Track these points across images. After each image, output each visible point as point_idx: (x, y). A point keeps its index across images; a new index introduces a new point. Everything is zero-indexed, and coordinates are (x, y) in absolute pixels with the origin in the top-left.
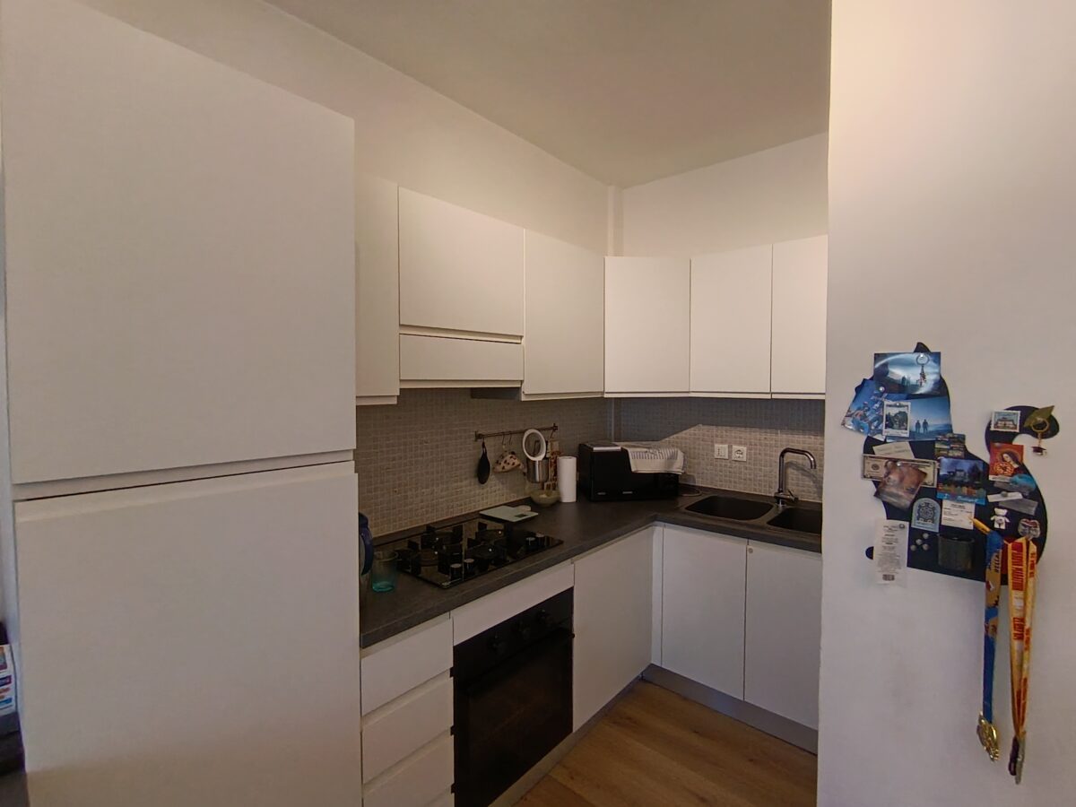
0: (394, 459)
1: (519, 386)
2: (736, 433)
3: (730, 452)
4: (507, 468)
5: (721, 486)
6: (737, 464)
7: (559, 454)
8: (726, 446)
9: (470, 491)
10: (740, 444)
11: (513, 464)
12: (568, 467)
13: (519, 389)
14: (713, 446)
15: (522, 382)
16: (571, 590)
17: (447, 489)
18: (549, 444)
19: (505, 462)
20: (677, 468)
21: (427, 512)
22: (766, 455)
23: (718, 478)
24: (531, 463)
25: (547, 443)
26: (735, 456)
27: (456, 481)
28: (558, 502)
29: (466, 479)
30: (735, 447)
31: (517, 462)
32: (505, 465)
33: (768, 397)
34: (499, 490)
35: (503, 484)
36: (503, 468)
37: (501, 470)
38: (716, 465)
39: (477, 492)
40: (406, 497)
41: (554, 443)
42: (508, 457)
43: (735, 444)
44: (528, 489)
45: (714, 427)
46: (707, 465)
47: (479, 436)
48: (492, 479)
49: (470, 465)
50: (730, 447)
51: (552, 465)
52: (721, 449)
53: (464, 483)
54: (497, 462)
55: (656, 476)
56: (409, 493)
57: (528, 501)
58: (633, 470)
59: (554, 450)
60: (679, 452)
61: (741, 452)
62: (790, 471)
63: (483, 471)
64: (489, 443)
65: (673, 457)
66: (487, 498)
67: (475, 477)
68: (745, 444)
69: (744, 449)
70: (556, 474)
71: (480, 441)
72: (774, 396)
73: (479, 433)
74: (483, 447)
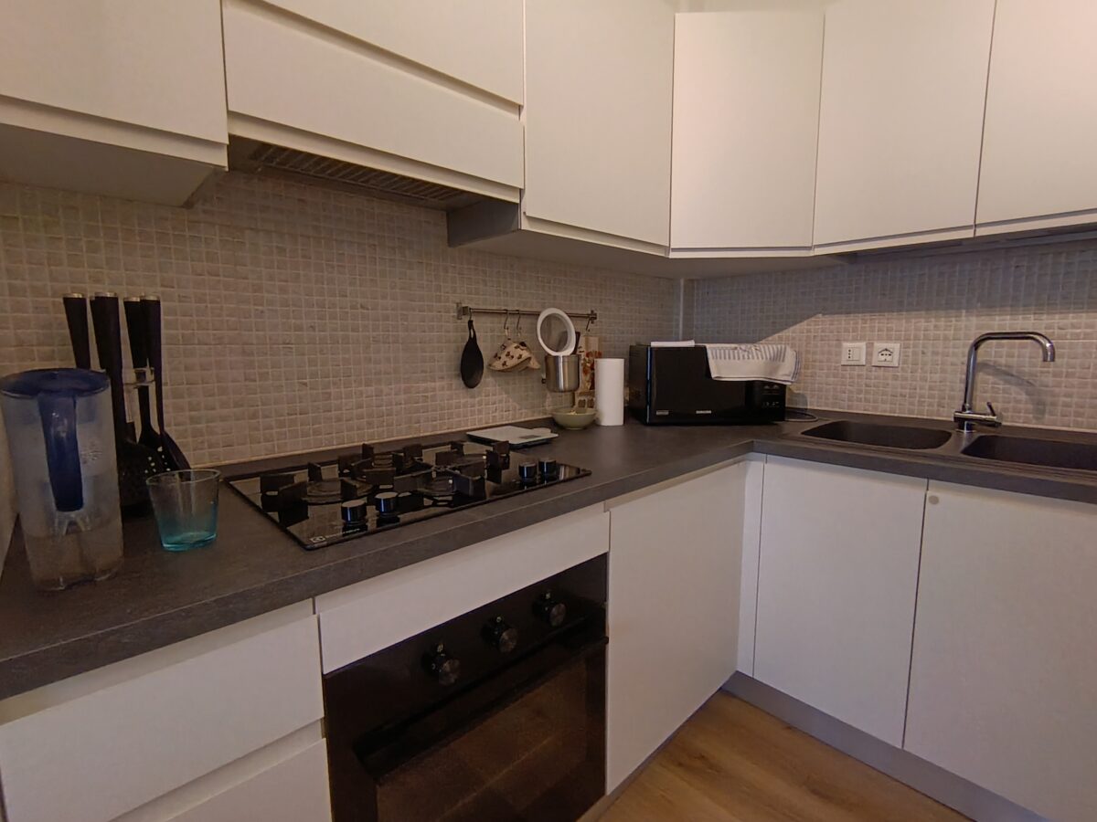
0: (299, 328)
1: (518, 201)
2: (880, 322)
3: (869, 354)
4: (510, 363)
5: (849, 407)
6: (881, 372)
7: (600, 355)
8: (863, 345)
9: (450, 398)
10: (889, 339)
11: (520, 357)
12: (611, 374)
14: (839, 346)
15: (521, 192)
16: (603, 558)
17: (407, 391)
18: (582, 339)
19: (508, 354)
20: (783, 374)
21: (370, 424)
22: (935, 353)
23: (845, 396)
24: (551, 361)
25: (578, 334)
26: (878, 359)
27: (425, 381)
28: (594, 424)
29: (442, 378)
30: (879, 345)
31: (525, 354)
32: (507, 359)
33: (969, 234)
34: (501, 401)
35: (507, 393)
36: (504, 364)
37: (501, 367)
38: (843, 377)
39: (463, 401)
40: (328, 396)
41: (591, 338)
42: (511, 348)
43: (880, 339)
44: (549, 405)
45: (843, 317)
46: (827, 376)
47: (464, 311)
48: (487, 381)
49: (449, 354)
50: (870, 346)
51: (586, 369)
52: (854, 350)
53: (438, 384)
54: (496, 356)
55: (749, 386)
56: (333, 390)
57: (551, 423)
58: (714, 375)
59: (591, 350)
60: (788, 349)
61: (889, 351)
62: (981, 376)
63: (470, 366)
64: (479, 323)
65: (778, 358)
66: (480, 412)
67: (458, 375)
68: (898, 339)
69: (895, 347)
70: (593, 387)
71: (466, 319)
72: (981, 232)
73: (464, 305)
74: (470, 329)
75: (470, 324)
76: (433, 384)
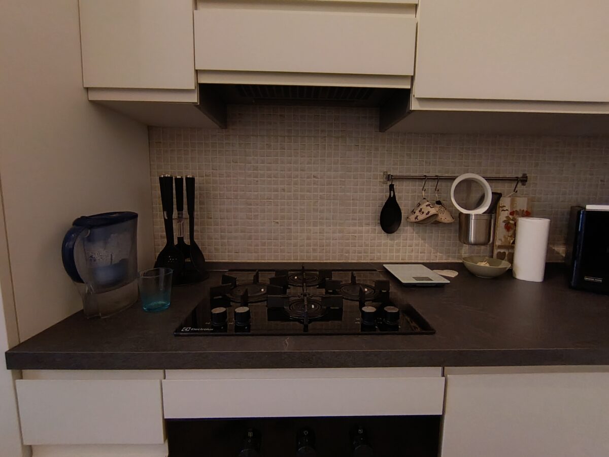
1: (409, 87)
4: (421, 217)
7: (528, 214)
15: (412, 78)
17: (341, 231)
18: (507, 199)
19: (421, 210)
31: (433, 211)
32: (419, 214)
34: (417, 245)
35: (424, 239)
36: (416, 218)
37: (413, 220)
42: (424, 206)
47: (389, 178)
48: (404, 229)
49: (375, 208)
51: (509, 226)
53: (364, 228)
54: (411, 212)
56: (293, 227)
59: (516, 209)
63: (389, 218)
66: (398, 251)
67: (378, 224)
70: (514, 241)
71: (388, 183)
73: (389, 173)
74: (390, 190)
75: (392, 187)
76: (360, 228)
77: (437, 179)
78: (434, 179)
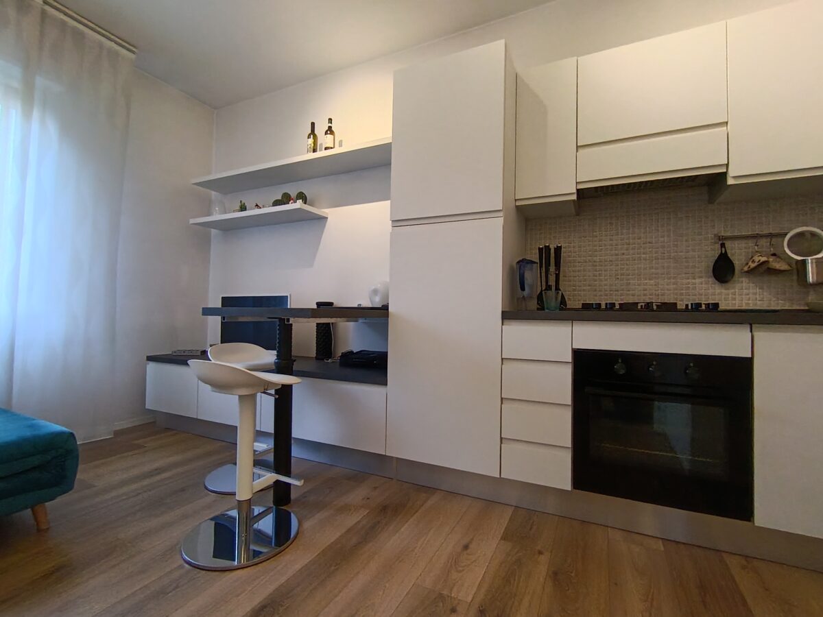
0: (617, 255)
1: (725, 170)
9: (708, 289)
13: (724, 175)
15: (727, 165)
17: (675, 284)
19: (753, 261)
21: (650, 299)
24: (798, 263)
27: (687, 278)
32: (752, 264)
34: (754, 293)
37: (747, 269)
39: (717, 291)
40: (629, 284)
42: (755, 257)
47: (719, 238)
48: (737, 279)
54: (747, 264)
56: (631, 281)
63: (723, 270)
71: (720, 242)
73: (720, 235)
74: (721, 247)
75: (723, 245)
76: (693, 281)
77: (771, 236)
78: (768, 236)
